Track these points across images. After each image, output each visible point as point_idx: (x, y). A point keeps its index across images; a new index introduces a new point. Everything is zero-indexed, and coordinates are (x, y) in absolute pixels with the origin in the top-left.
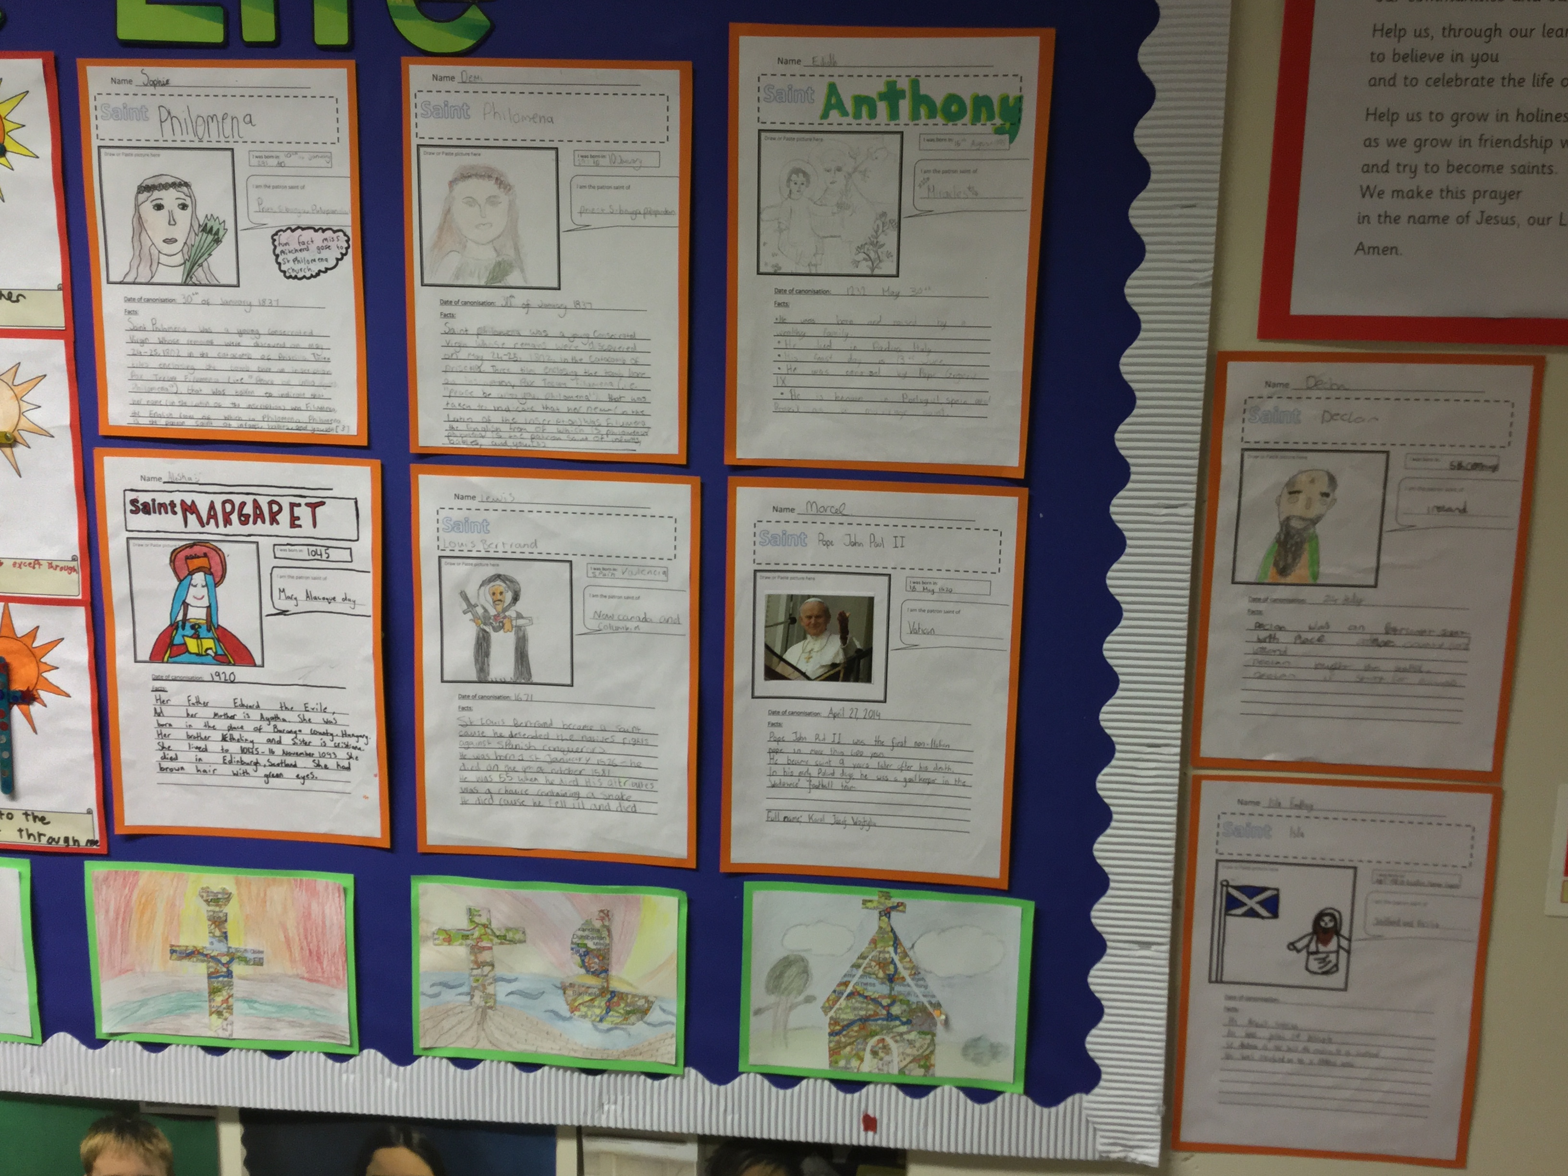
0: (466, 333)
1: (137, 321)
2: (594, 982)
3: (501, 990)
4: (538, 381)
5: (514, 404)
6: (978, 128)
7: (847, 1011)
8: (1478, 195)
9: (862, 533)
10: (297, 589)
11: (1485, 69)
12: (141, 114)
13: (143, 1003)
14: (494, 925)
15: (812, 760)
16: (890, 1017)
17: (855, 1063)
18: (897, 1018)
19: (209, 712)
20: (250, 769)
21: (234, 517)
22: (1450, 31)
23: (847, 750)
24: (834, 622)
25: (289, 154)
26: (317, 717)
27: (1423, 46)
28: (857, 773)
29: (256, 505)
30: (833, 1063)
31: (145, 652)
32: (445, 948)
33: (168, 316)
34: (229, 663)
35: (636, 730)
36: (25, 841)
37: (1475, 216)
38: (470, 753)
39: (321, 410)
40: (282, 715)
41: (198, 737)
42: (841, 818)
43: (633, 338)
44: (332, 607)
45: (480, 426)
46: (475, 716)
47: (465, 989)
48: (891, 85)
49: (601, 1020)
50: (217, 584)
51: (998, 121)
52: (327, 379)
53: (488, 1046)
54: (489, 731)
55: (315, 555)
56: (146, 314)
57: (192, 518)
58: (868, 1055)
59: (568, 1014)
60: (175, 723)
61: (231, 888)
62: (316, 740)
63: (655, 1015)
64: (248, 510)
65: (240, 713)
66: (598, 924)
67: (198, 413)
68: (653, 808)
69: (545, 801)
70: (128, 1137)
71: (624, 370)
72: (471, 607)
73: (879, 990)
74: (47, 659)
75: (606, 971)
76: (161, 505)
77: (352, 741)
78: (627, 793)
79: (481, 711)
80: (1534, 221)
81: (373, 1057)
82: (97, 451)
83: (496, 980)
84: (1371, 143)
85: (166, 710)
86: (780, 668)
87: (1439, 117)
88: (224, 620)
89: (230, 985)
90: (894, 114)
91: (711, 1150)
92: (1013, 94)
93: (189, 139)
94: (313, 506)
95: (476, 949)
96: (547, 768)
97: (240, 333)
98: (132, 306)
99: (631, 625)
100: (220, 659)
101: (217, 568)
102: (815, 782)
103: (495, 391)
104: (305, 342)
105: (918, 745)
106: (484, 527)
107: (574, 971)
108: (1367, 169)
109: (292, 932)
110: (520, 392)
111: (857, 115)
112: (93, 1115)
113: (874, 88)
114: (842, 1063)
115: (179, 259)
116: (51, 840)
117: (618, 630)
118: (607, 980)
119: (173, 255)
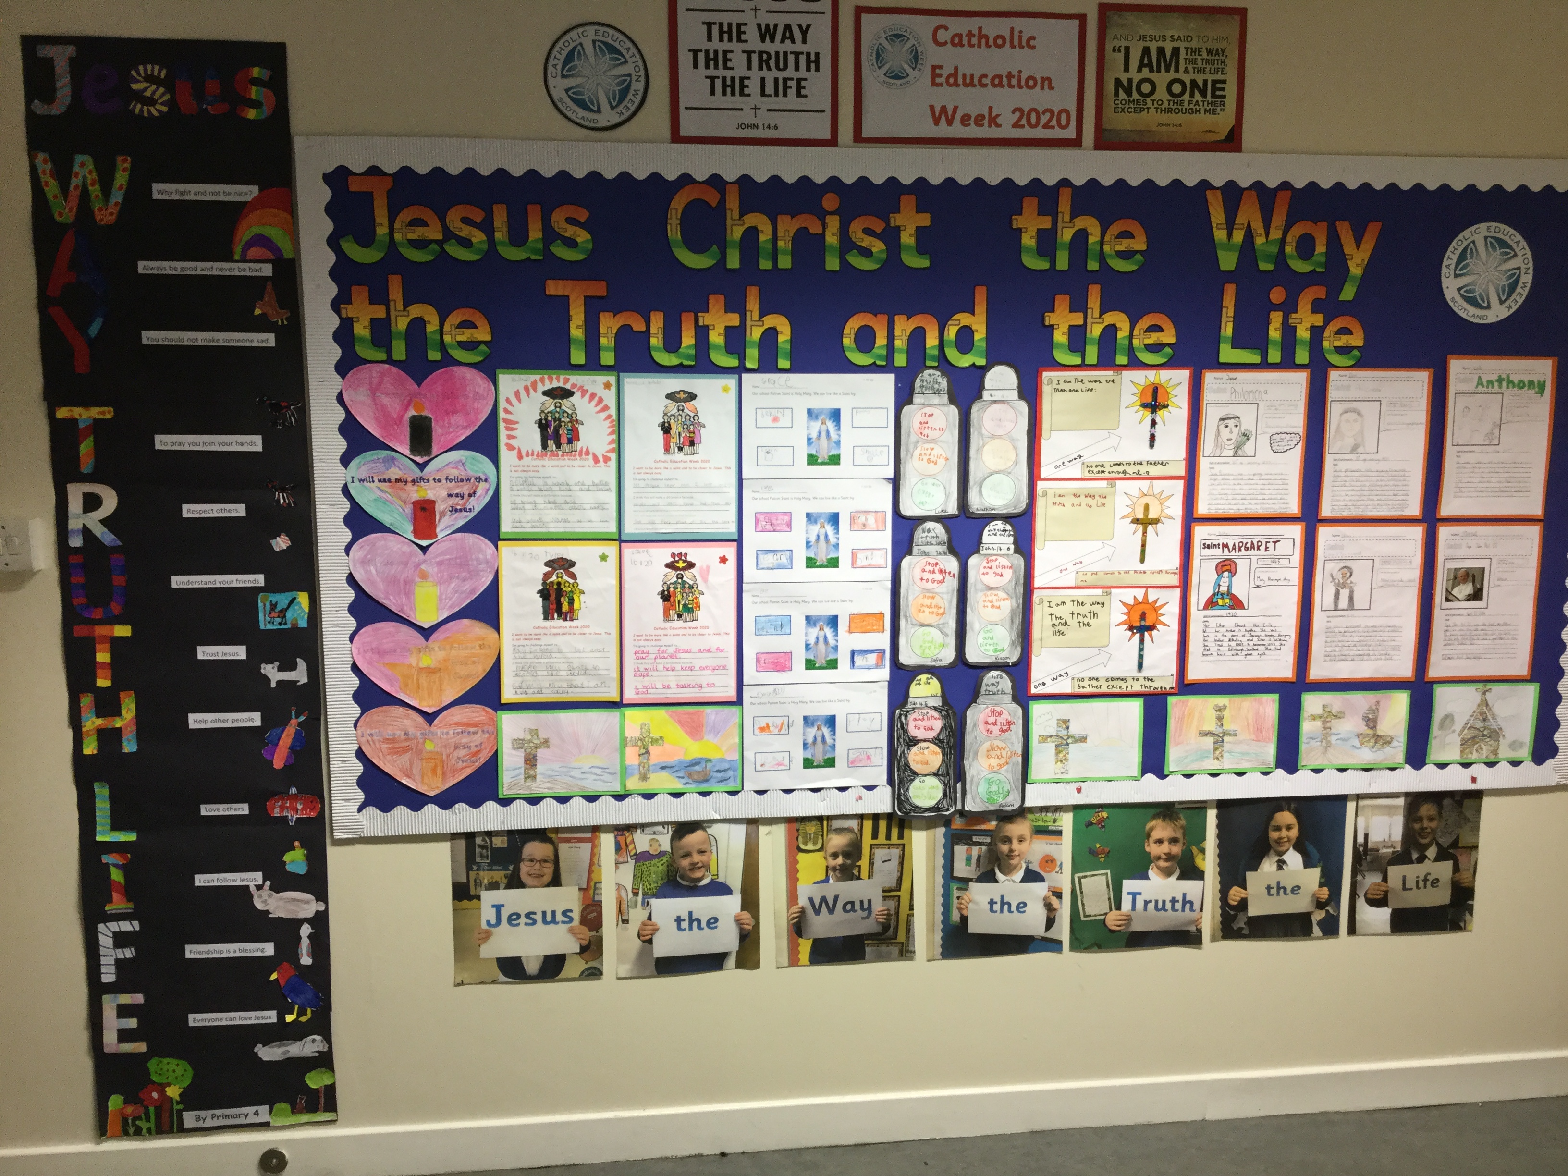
0: (1341, 471)
1: (1213, 472)
2: (1370, 732)
3: (1333, 739)
4: (1366, 488)
5: (1357, 498)
6: (1530, 392)
7: (1467, 734)
9: (1482, 543)
10: (1264, 576)
12: (1224, 391)
13: (1186, 757)
14: (1333, 711)
15: (1459, 633)
16: (1484, 735)
17: (1470, 756)
18: (1486, 735)
19: (1224, 630)
20: (1239, 652)
21: (1243, 549)
23: (1473, 628)
24: (1471, 577)
25: (1280, 405)
26: (1268, 629)
28: (1475, 637)
29: (1252, 543)
30: (1462, 757)
31: (1201, 606)
32: (1313, 723)
33: (1226, 469)
34: (1234, 609)
35: (1394, 626)
36: (1144, 690)
38: (1329, 640)
39: (1284, 504)
40: (1254, 629)
41: (1219, 640)
42: (1469, 656)
43: (1404, 471)
44: (1280, 583)
45: (1343, 507)
46: (1332, 624)
47: (1320, 739)
48: (1500, 376)
49: (1373, 747)
50: (1233, 576)
51: (1537, 389)
52: (1286, 492)
54: (1336, 630)
55: (1274, 562)
56: (1218, 469)
57: (1226, 550)
58: (1474, 752)
60: (1210, 635)
61: (1227, 704)
62: (1267, 638)
63: (1394, 743)
64: (1249, 545)
65: (1237, 629)
66: (1374, 707)
67: (1235, 507)
68: (1399, 657)
69: (1355, 658)
70: (1167, 819)
71: (1400, 483)
72: (1334, 579)
73: (1480, 725)
74: (1161, 611)
75: (1376, 727)
76: (1215, 545)
77: (1283, 638)
78: (1388, 652)
79: (1335, 622)
81: (1280, 772)
82: (1193, 524)
83: (1331, 734)
85: (1208, 630)
86: (1451, 597)
88: (1234, 591)
89: (1223, 746)
90: (1500, 387)
91: (1409, 799)
92: (1542, 380)
93: (1242, 400)
94: (1275, 542)
95: (1325, 722)
96: (1358, 644)
97: (1254, 475)
98: (1212, 466)
99: (1395, 583)
100: (1231, 607)
101: (1233, 570)
102: (1461, 642)
103: (1350, 493)
104: (1279, 477)
105: (1498, 624)
106: (1342, 547)
107: (1363, 729)
109: (1250, 721)
110: (1359, 493)
111: (1488, 387)
112: (1153, 811)
113: (1494, 377)
114: (1464, 756)
115: (1232, 447)
116: (1155, 688)
117: (1389, 586)
118: (1376, 731)
119: (1231, 445)
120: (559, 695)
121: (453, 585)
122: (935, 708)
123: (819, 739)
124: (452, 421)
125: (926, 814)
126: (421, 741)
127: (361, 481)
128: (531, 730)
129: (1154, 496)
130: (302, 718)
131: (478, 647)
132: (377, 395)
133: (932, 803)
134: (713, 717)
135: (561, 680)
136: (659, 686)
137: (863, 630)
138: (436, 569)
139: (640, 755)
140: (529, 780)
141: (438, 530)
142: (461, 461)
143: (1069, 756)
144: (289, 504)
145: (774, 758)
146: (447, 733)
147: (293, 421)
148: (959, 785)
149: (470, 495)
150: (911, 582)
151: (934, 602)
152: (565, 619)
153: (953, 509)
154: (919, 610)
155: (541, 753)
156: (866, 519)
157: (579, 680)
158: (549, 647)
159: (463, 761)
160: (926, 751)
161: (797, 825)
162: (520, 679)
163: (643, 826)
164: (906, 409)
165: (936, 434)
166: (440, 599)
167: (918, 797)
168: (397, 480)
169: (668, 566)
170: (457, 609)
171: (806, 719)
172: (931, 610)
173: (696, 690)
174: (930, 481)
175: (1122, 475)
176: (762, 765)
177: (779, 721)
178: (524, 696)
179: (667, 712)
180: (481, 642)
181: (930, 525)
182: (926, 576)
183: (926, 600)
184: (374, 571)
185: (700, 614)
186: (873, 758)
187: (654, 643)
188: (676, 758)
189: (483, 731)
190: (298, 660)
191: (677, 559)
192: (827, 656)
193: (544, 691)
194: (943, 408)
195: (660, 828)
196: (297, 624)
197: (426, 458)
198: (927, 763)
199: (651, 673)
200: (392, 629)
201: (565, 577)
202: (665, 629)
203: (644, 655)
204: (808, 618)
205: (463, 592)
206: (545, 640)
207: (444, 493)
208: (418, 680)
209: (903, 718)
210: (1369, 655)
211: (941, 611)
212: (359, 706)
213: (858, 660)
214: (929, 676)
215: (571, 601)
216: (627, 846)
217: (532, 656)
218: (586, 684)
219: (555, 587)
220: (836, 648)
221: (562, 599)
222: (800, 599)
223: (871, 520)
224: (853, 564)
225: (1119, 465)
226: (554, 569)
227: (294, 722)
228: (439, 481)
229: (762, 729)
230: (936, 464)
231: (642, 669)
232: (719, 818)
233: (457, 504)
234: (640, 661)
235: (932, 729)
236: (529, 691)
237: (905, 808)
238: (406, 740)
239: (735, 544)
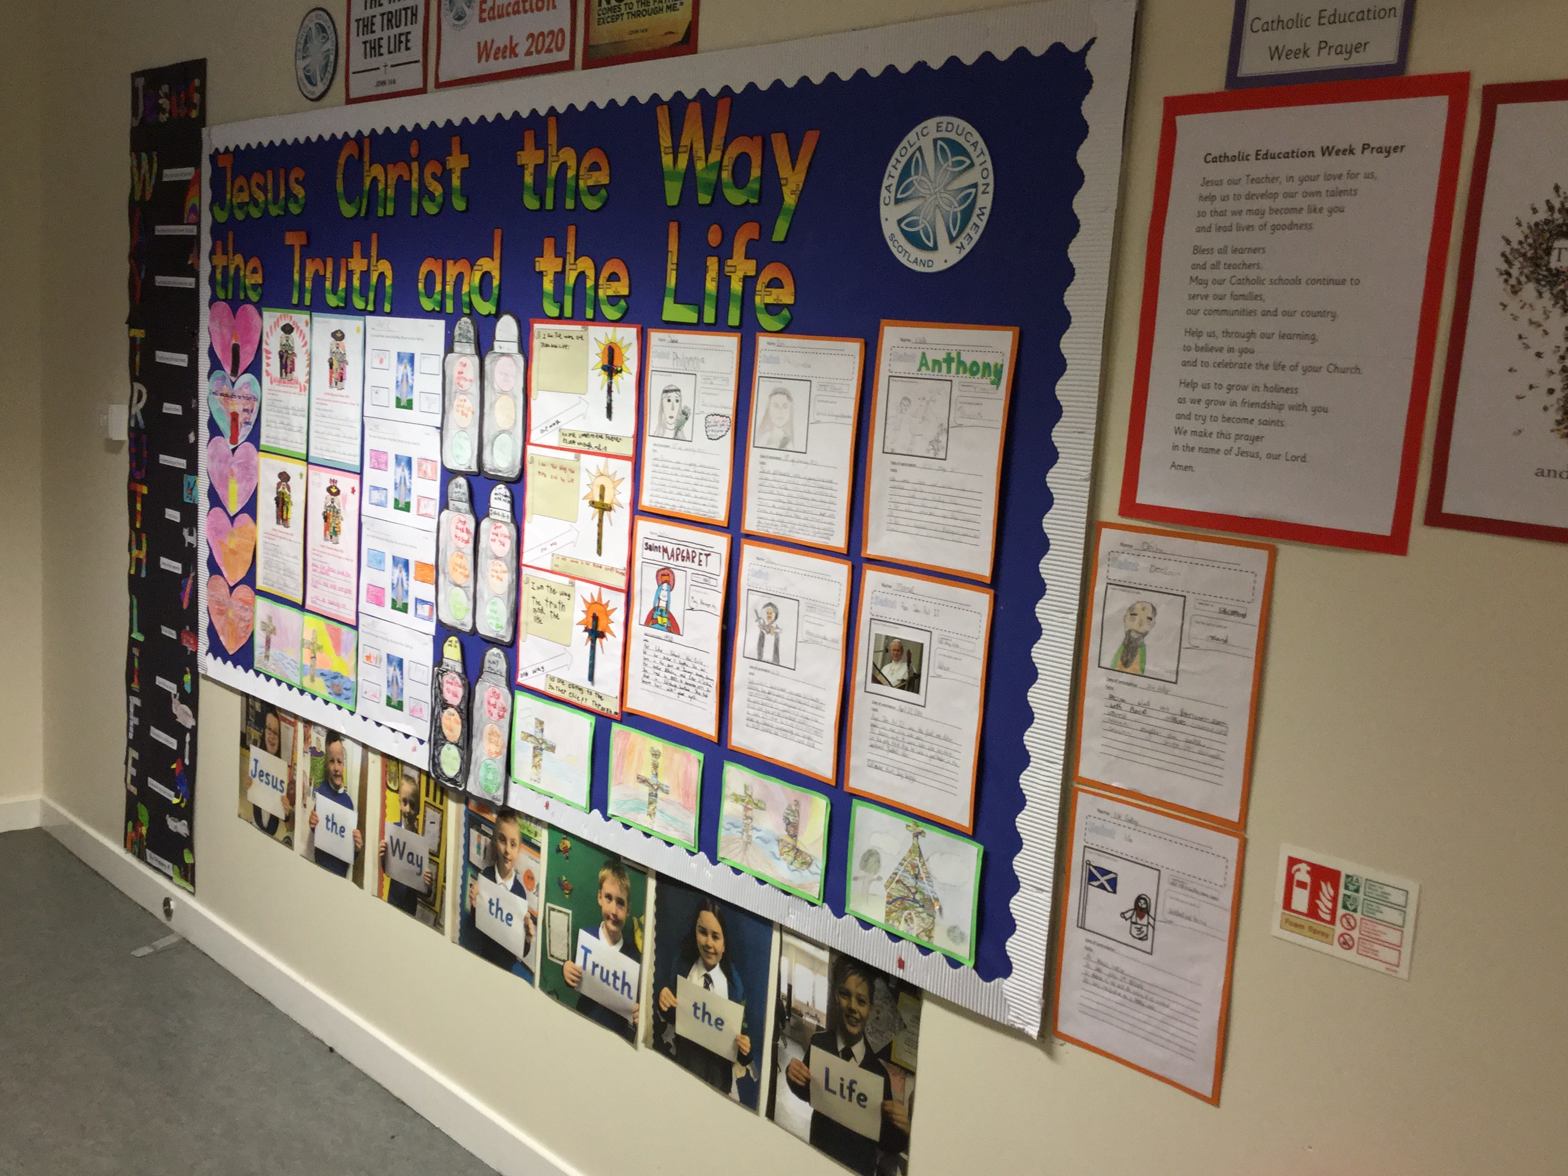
1: (656, 455)
2: (789, 840)
3: (754, 834)
4: (794, 501)
5: (783, 512)
6: (984, 381)
7: (895, 891)
8: (1238, 437)
9: (921, 605)
10: (698, 597)
11: (1246, 358)
12: (667, 356)
13: (625, 802)
14: (753, 797)
15: (891, 734)
16: (915, 901)
17: (896, 924)
18: (917, 902)
19: (662, 656)
20: (673, 689)
21: (680, 557)
22: (1226, 333)
23: (907, 732)
24: (905, 655)
25: (715, 378)
26: (699, 666)
27: (1212, 342)
28: (910, 747)
29: (688, 552)
30: (887, 920)
31: (643, 621)
32: (734, 804)
33: (667, 454)
34: (670, 632)
35: (817, 700)
36: (594, 707)
37: (1235, 451)
38: (753, 699)
39: (713, 506)
40: (687, 663)
41: (657, 668)
42: (901, 772)
43: (831, 482)
44: (708, 609)
45: (770, 522)
46: (755, 679)
47: (740, 830)
48: (949, 354)
49: (791, 864)
50: (671, 590)
51: (993, 377)
52: (717, 491)
53: (746, 865)
54: (760, 688)
55: (705, 581)
56: (660, 452)
57: (665, 555)
58: (903, 921)
59: (778, 856)
60: (650, 658)
61: (661, 749)
62: (697, 679)
63: (813, 868)
64: (685, 554)
65: (672, 658)
66: (794, 808)
67: (672, 503)
68: (820, 747)
69: (779, 732)
70: (616, 873)
71: (827, 499)
72: (759, 618)
73: (910, 882)
74: (611, 617)
75: (796, 836)
76: (656, 547)
77: (709, 682)
78: (811, 736)
79: (759, 676)
80: (1269, 456)
81: (703, 856)
82: (637, 517)
83: (753, 828)
84: (1181, 401)
85: (648, 652)
86: (879, 677)
87: (1219, 386)
88: (672, 609)
89: (656, 801)
90: (949, 371)
91: (834, 957)
92: (1000, 362)
93: (682, 369)
95: (746, 809)
96: (781, 714)
97: (690, 465)
98: (655, 448)
99: (819, 640)
100: (669, 630)
101: (671, 583)
102: (891, 748)
103: (777, 504)
104: (711, 471)
105: (938, 737)
106: (766, 576)
107: (783, 834)
108: (1179, 416)
109: (680, 779)
110: (786, 506)
111: (933, 371)
113: (941, 356)
114: (891, 922)
115: (673, 426)
116: (603, 709)
117: (814, 642)
118: (796, 841)
119: (671, 425)
120: (280, 591)
121: (243, 485)
122: (458, 675)
123: (394, 679)
124: (246, 349)
125: (448, 784)
126: (228, 608)
127: (214, 394)
129: (609, 477)
130: (192, 574)
131: (249, 538)
132: (221, 327)
133: (452, 774)
134: (345, 637)
135: (280, 578)
136: (321, 598)
137: (422, 579)
138: (237, 470)
139: (311, 658)
141: (240, 438)
142: (248, 382)
143: (543, 763)
145: (372, 687)
146: (237, 606)
149: (250, 412)
152: (284, 526)
153: (474, 466)
154: (453, 569)
156: (426, 467)
158: (277, 548)
159: (242, 632)
160: (452, 718)
161: (386, 761)
162: (266, 571)
164: (450, 357)
165: (467, 385)
166: (238, 495)
167: (445, 764)
168: (226, 395)
170: (243, 505)
172: (460, 570)
174: (463, 434)
175: (586, 448)
176: (366, 693)
177: (375, 653)
178: (264, 585)
179: (325, 624)
180: (250, 535)
181: (460, 480)
182: (459, 533)
183: (457, 558)
184: (216, 467)
185: (341, 538)
186: (423, 712)
187: (319, 558)
188: (327, 668)
189: (249, 609)
190: (191, 527)
192: (403, 599)
193: (274, 584)
194: (471, 358)
195: (320, 728)
197: (236, 378)
198: (452, 731)
199: (318, 585)
200: (221, 515)
201: (286, 489)
203: (315, 568)
204: (394, 558)
205: (245, 491)
206: (276, 541)
207: (242, 408)
208: (228, 558)
209: (440, 677)
210: (791, 732)
211: (466, 573)
212: (209, 573)
213: (419, 609)
214: (456, 639)
215: (287, 511)
216: (308, 738)
217: (270, 552)
218: (290, 585)
219: (282, 496)
220: (407, 593)
221: (284, 507)
222: (388, 539)
223: (429, 469)
224: (418, 511)
225: (585, 435)
227: (190, 576)
228: (240, 397)
229: (367, 658)
230: (466, 417)
233: (246, 418)
234: (313, 573)
235: (457, 696)
236: (266, 582)
237: (436, 771)
238: (223, 606)
239: (359, 477)
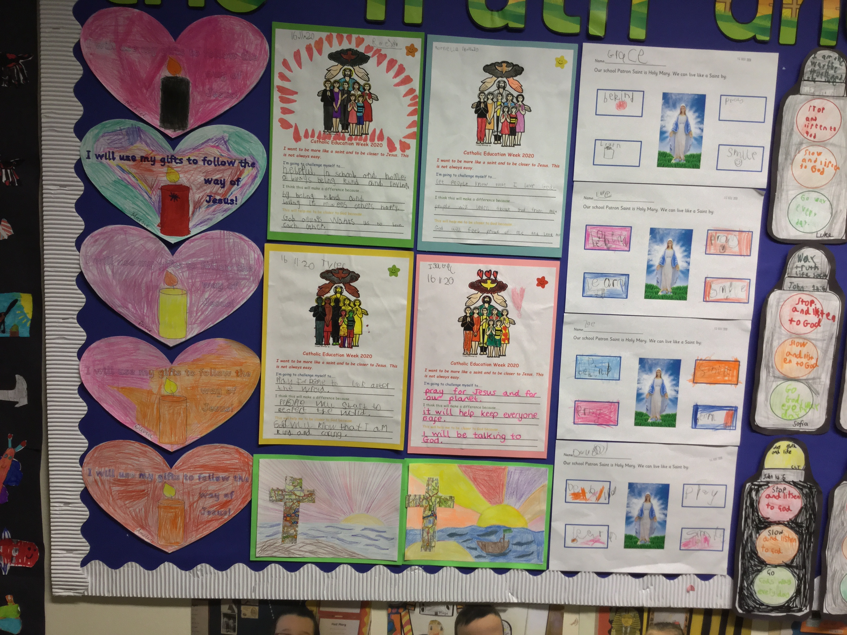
120: (330, 438)
121: (207, 295)
122: (795, 484)
123: (646, 513)
124: (215, 86)
125: (773, 614)
126: (160, 484)
127: (99, 156)
128: (293, 480)
130: (20, 448)
131: (234, 374)
132: (123, 48)
133: (781, 600)
134: (516, 477)
135: (333, 420)
136: (453, 434)
137: (712, 380)
138: (186, 274)
139: (424, 518)
140: (287, 540)
141: (191, 225)
142: (223, 138)
144: (13, 182)
145: (589, 532)
146: (191, 478)
147: (22, 78)
148: (817, 581)
149: (232, 183)
150: (778, 324)
151: (804, 350)
152: (342, 346)
153: (840, 233)
154: (785, 360)
155: (304, 508)
156: (727, 240)
157: (355, 421)
158: (321, 379)
159: (209, 513)
160: (779, 537)
161: (611, 616)
162: (283, 416)
163: (423, 605)
164: (791, 100)
165: (828, 134)
166: (190, 312)
167: (765, 592)
168: (144, 159)
169: (473, 286)
170: (210, 325)
171: (631, 486)
172: (800, 360)
173: (498, 442)
174: (814, 195)
176: (573, 540)
177: (597, 487)
178: (287, 437)
179: (460, 466)
180: (238, 368)
181: (808, 252)
182: (798, 316)
183: (794, 346)
184: (110, 272)
185: (510, 349)
186: (712, 540)
187: (450, 381)
188: (468, 524)
189: (235, 477)
190: (17, 376)
191: (485, 277)
192: (663, 410)
193: (312, 432)
194: (837, 102)
195: (443, 609)
196: (17, 332)
197: (179, 132)
198: (779, 551)
199: (443, 418)
200: (130, 346)
201: (345, 293)
202: (464, 364)
203: (437, 396)
204: (642, 361)
205: (218, 304)
206: (316, 370)
207: (201, 179)
208: (158, 410)
209: (754, 493)
211: (813, 361)
212: (87, 438)
213: (703, 418)
214: (791, 443)
215: (351, 324)
216: (402, 627)
217: (299, 387)
218: (363, 426)
219: (332, 304)
220: (675, 401)
221: (340, 319)
222: (634, 337)
223: (733, 242)
224: (706, 298)
226: (334, 283)
227: (10, 451)
228: (195, 162)
229: (576, 495)
230: (822, 173)
231: (433, 412)
232: (515, 601)
233: (216, 193)
234: (431, 402)
235: (789, 509)
236: (295, 431)
237: (747, 605)
238: (141, 483)
239: (558, 263)
